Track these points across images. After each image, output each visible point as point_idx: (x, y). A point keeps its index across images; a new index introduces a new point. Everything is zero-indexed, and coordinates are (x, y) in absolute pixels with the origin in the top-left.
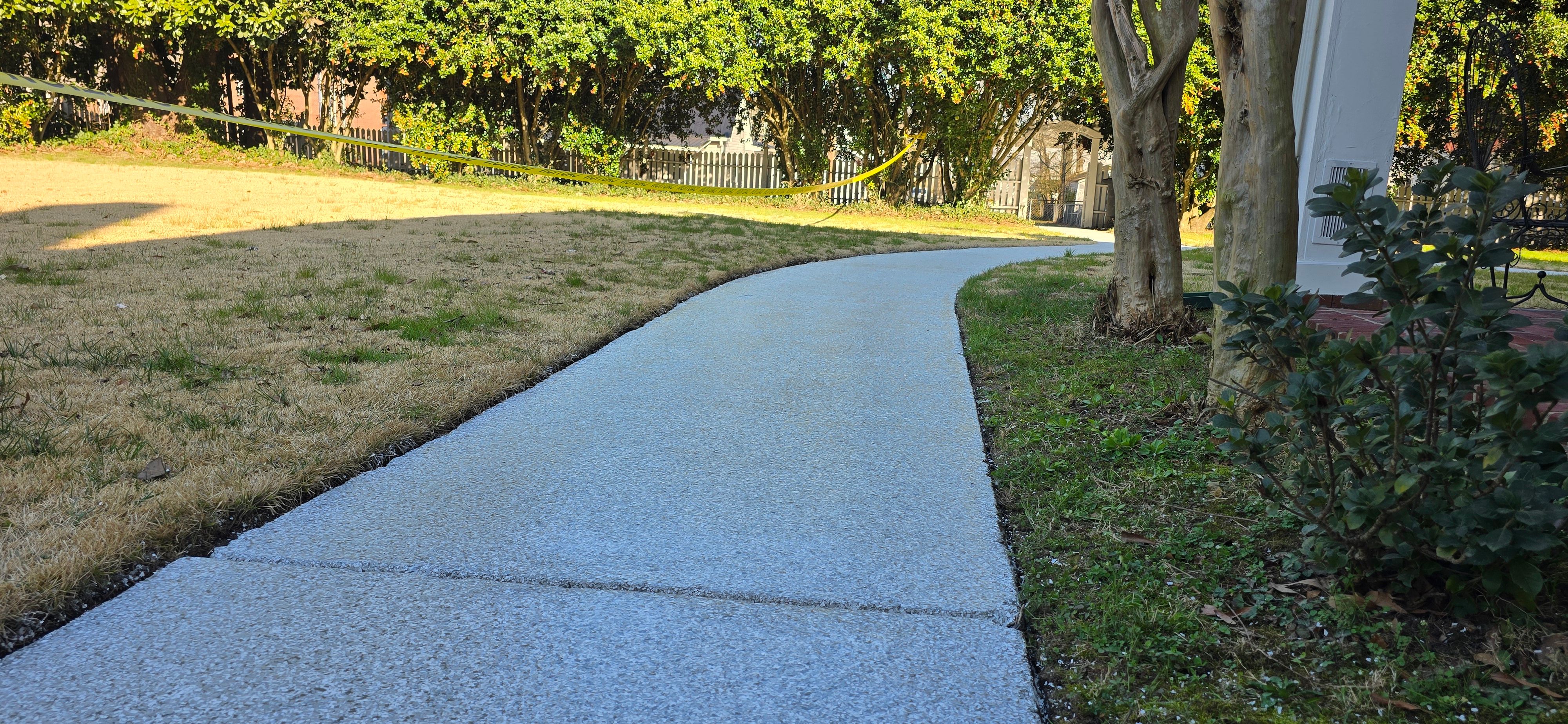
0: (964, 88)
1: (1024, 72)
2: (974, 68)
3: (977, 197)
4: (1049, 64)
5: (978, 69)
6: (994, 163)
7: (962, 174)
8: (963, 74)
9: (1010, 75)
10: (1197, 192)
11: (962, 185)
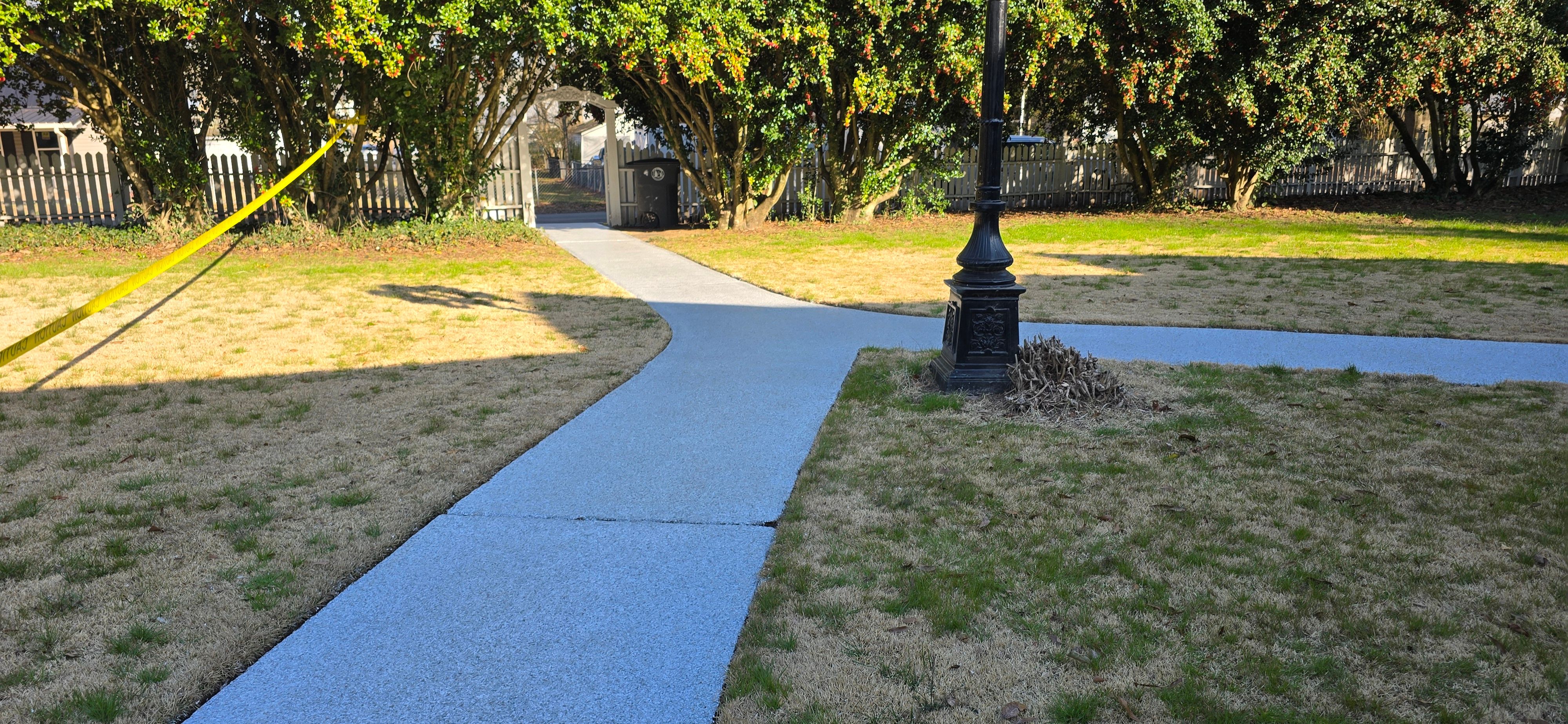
0: (403, 52)
1: (496, 24)
2: (411, 17)
3: (460, 204)
4: (535, 12)
5: (419, 20)
6: (477, 154)
7: (432, 174)
8: (396, 27)
9: (475, 30)
10: (751, 180)
11: (435, 191)
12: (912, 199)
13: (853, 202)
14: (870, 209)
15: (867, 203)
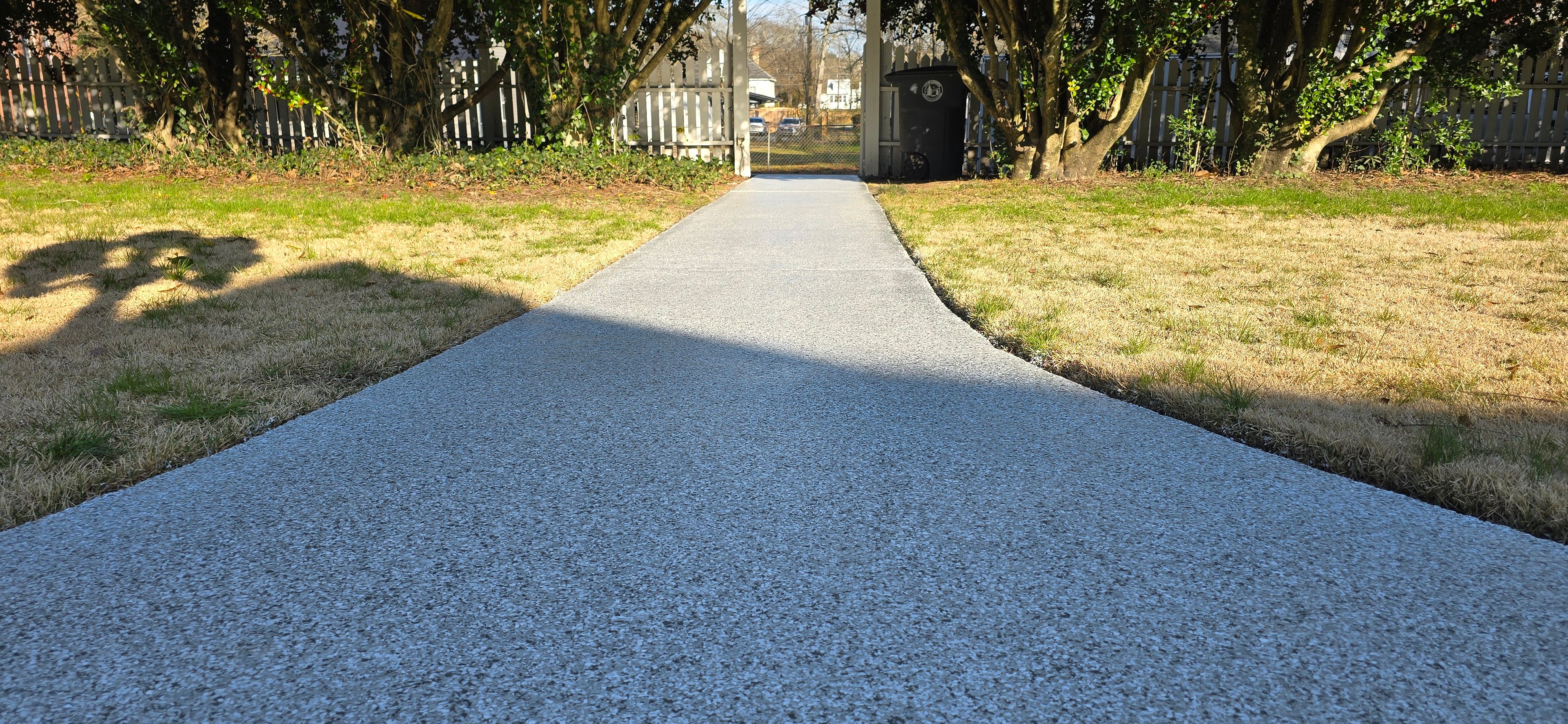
12: (1402, 138)
13: (1278, 135)
14: (1312, 151)
15: (1307, 139)
